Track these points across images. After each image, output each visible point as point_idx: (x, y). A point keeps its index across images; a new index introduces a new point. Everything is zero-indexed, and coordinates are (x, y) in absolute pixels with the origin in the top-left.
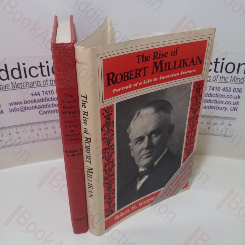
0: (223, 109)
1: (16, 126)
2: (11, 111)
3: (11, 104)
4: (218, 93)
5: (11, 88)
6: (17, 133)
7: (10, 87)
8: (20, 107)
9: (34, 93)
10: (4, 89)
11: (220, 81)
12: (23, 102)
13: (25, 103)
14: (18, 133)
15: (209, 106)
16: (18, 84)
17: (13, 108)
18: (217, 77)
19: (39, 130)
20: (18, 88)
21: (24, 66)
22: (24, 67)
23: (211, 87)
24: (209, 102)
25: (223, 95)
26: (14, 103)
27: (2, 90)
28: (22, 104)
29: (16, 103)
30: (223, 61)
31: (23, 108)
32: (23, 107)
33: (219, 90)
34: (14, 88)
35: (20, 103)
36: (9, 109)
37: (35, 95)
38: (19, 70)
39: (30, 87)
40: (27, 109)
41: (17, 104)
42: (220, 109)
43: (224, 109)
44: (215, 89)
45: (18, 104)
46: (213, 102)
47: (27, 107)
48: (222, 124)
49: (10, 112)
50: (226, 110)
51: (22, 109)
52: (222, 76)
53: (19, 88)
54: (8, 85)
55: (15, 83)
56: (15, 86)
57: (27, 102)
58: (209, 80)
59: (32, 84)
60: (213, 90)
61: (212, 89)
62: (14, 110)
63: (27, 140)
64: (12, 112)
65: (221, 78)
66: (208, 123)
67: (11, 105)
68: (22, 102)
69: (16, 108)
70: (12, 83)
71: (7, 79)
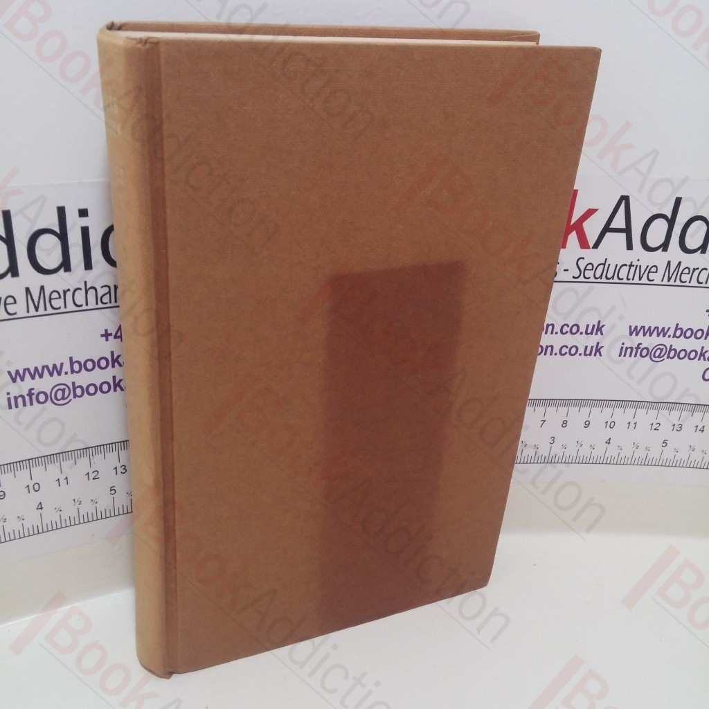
1: (29, 463)
2: (12, 403)
3: (16, 376)
5: (22, 312)
6: (32, 490)
7: (20, 308)
8: (54, 387)
9: (112, 330)
12: (67, 368)
13: (73, 371)
14: (37, 488)
16: (55, 295)
17: (25, 393)
19: (120, 470)
20: (50, 310)
21: (84, 222)
22: (84, 225)
26: (30, 372)
28: (63, 372)
29: (36, 369)
31: (63, 390)
32: (62, 387)
34: (37, 309)
35: (56, 370)
36: (8, 394)
37: (116, 337)
38: (63, 236)
39: (100, 305)
40: (79, 392)
41: (41, 376)
45: (46, 372)
47: (80, 387)
49: (10, 407)
51: (59, 396)
53: (57, 312)
54: (10, 300)
55: (42, 288)
56: (40, 303)
57: (83, 366)
59: (109, 292)
62: (27, 398)
63: (70, 512)
64: (17, 406)
67: (14, 380)
68: (62, 364)
69: (35, 392)
70: (28, 290)
71: (9, 275)
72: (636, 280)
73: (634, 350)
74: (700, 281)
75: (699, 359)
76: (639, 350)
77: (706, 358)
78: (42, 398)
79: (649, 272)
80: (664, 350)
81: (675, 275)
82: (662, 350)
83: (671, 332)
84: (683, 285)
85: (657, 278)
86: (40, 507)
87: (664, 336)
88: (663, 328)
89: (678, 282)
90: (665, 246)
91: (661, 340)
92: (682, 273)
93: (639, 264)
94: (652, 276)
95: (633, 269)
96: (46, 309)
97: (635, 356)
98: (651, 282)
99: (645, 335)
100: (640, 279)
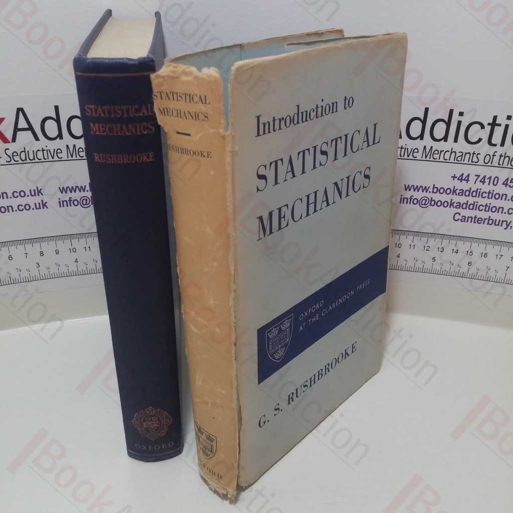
0: (501, 226)
1: (70, 236)
2: (61, 203)
3: (63, 190)
4: (493, 191)
5: (65, 158)
6: (72, 251)
7: (64, 155)
8: (81, 198)
10: (51, 159)
11: (499, 164)
14: (74, 250)
15: (471, 217)
16: (81, 150)
17: (68, 200)
18: (494, 155)
20: (78, 157)
23: (479, 176)
24: (473, 209)
25: (503, 195)
26: (69, 189)
27: (47, 160)
28: (86, 191)
29: (73, 187)
30: (508, 122)
32: (86, 198)
33: (495, 183)
34: (72, 156)
35: (82, 189)
36: (59, 199)
41: (75, 191)
42: (495, 225)
43: (505, 223)
44: (487, 181)
45: (77, 189)
46: (481, 208)
48: (499, 257)
49: (60, 207)
50: (507, 226)
51: (84, 201)
52: (503, 155)
53: (82, 158)
54: (59, 151)
55: (74, 146)
56: (74, 153)
58: (475, 162)
60: (484, 182)
61: (481, 181)
62: (69, 202)
63: (91, 266)
64: (63, 206)
65: (502, 158)
66: (469, 253)
67: (62, 193)
68: (85, 186)
69: (72, 199)
70: (67, 146)
71: (58, 138)
72: (406, 157)
73: (409, 200)
74: (446, 158)
75: (450, 207)
76: (412, 200)
77: (455, 206)
78: (76, 203)
79: (413, 152)
80: (428, 200)
81: (429, 155)
82: (426, 200)
83: (431, 190)
84: (435, 160)
85: (419, 155)
86: (76, 261)
87: (427, 192)
88: (426, 187)
89: (432, 159)
90: (421, 137)
91: (425, 194)
92: (434, 154)
93: (406, 147)
94: (415, 155)
95: (403, 150)
96: (76, 157)
97: (410, 203)
98: (415, 159)
99: (414, 190)
100: (408, 156)
